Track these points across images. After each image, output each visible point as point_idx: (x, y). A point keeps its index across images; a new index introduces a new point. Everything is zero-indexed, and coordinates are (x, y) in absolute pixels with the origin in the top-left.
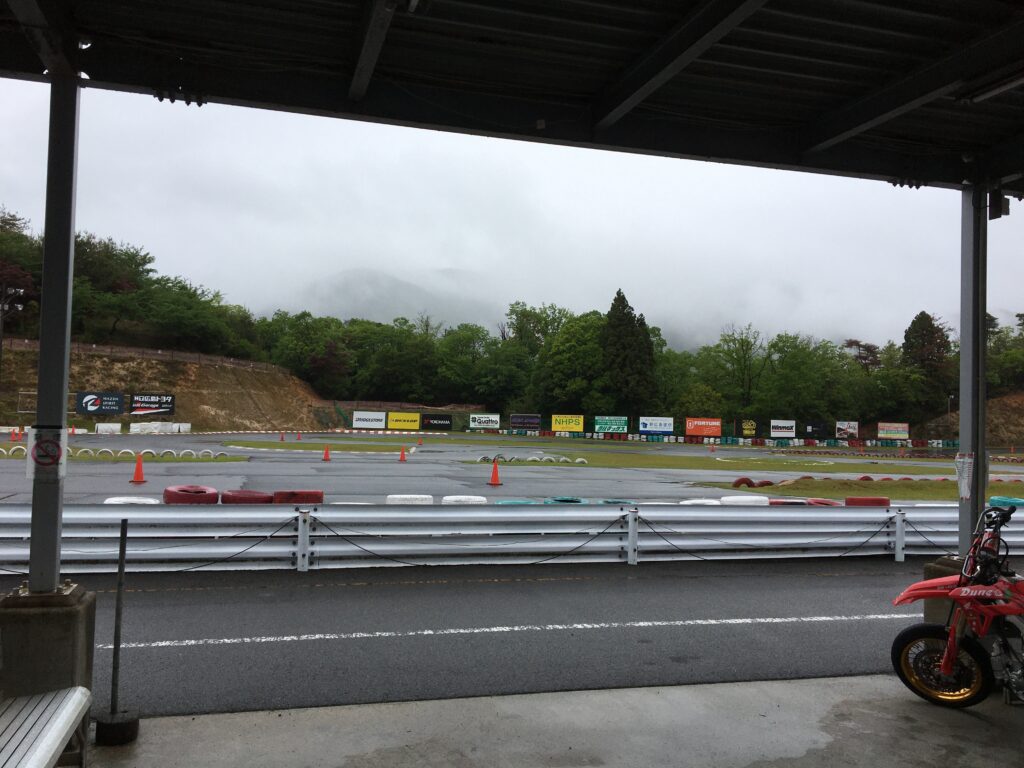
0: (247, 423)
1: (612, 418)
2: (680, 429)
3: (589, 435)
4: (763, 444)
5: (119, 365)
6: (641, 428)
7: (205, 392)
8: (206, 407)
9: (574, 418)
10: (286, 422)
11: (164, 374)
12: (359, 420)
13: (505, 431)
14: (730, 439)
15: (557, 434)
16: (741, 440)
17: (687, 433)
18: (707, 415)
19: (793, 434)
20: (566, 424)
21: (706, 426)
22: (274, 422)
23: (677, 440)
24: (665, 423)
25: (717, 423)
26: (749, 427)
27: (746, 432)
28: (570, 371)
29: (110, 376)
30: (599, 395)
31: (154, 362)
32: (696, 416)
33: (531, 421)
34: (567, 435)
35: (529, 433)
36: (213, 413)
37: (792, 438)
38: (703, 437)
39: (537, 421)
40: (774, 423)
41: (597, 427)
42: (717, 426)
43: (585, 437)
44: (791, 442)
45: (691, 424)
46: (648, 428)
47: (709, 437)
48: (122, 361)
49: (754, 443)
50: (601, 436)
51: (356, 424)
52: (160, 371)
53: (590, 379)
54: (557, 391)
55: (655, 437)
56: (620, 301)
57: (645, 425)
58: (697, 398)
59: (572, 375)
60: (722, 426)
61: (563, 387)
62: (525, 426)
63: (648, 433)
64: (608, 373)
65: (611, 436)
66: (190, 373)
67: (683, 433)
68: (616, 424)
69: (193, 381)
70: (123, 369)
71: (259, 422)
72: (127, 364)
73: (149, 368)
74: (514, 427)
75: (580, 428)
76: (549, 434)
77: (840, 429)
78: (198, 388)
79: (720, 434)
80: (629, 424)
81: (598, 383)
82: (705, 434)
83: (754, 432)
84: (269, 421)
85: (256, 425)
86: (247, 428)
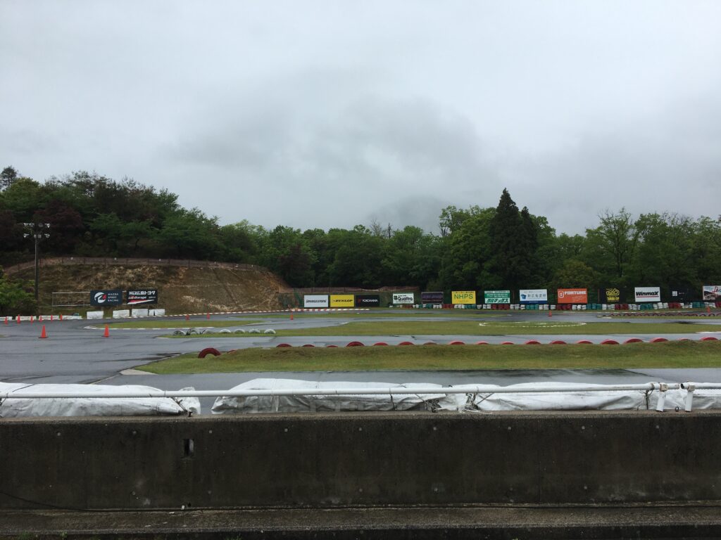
0: (219, 307)
1: (498, 292)
2: (552, 299)
3: (479, 306)
4: (626, 308)
5: (130, 271)
6: (521, 299)
7: (189, 286)
8: (187, 297)
9: (469, 293)
10: (251, 305)
11: (160, 275)
12: (308, 301)
13: (417, 306)
14: (594, 305)
15: (455, 307)
16: (604, 306)
17: (559, 302)
18: (577, 286)
19: (658, 299)
20: (463, 298)
21: (574, 295)
22: (241, 306)
23: (549, 307)
24: (540, 294)
25: (584, 292)
26: (612, 295)
27: (609, 299)
28: (464, 257)
29: (121, 279)
30: (488, 274)
31: (155, 267)
32: (568, 287)
33: (437, 297)
34: (463, 307)
35: (434, 306)
36: (192, 301)
37: (656, 303)
38: (572, 304)
39: (441, 297)
40: (637, 290)
41: (486, 300)
42: (584, 295)
43: (476, 308)
44: (655, 306)
45: (562, 294)
46: (527, 299)
47: (577, 304)
48: (132, 268)
49: (617, 308)
50: (489, 307)
51: (306, 305)
52: (158, 273)
53: (481, 261)
54: (456, 273)
55: (532, 306)
56: (506, 198)
57: (524, 297)
58: (569, 272)
59: (468, 259)
60: (588, 294)
61: (460, 269)
62: (432, 301)
63: (526, 303)
64: (495, 257)
65: (496, 307)
66: (180, 274)
67: (555, 302)
68: (502, 296)
69: (181, 279)
70: (133, 273)
71: (228, 306)
72: (135, 270)
73: (150, 272)
74: (424, 303)
75: (473, 301)
76: (449, 307)
77: (707, 293)
78: (185, 283)
79: (586, 302)
80: (511, 296)
81: (487, 265)
82: (574, 301)
83: (618, 298)
84: (237, 305)
85: (226, 308)
86: (217, 310)
